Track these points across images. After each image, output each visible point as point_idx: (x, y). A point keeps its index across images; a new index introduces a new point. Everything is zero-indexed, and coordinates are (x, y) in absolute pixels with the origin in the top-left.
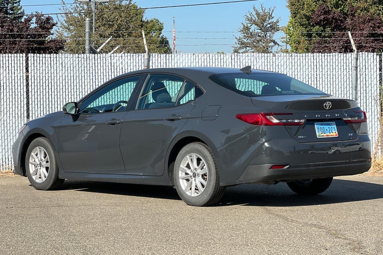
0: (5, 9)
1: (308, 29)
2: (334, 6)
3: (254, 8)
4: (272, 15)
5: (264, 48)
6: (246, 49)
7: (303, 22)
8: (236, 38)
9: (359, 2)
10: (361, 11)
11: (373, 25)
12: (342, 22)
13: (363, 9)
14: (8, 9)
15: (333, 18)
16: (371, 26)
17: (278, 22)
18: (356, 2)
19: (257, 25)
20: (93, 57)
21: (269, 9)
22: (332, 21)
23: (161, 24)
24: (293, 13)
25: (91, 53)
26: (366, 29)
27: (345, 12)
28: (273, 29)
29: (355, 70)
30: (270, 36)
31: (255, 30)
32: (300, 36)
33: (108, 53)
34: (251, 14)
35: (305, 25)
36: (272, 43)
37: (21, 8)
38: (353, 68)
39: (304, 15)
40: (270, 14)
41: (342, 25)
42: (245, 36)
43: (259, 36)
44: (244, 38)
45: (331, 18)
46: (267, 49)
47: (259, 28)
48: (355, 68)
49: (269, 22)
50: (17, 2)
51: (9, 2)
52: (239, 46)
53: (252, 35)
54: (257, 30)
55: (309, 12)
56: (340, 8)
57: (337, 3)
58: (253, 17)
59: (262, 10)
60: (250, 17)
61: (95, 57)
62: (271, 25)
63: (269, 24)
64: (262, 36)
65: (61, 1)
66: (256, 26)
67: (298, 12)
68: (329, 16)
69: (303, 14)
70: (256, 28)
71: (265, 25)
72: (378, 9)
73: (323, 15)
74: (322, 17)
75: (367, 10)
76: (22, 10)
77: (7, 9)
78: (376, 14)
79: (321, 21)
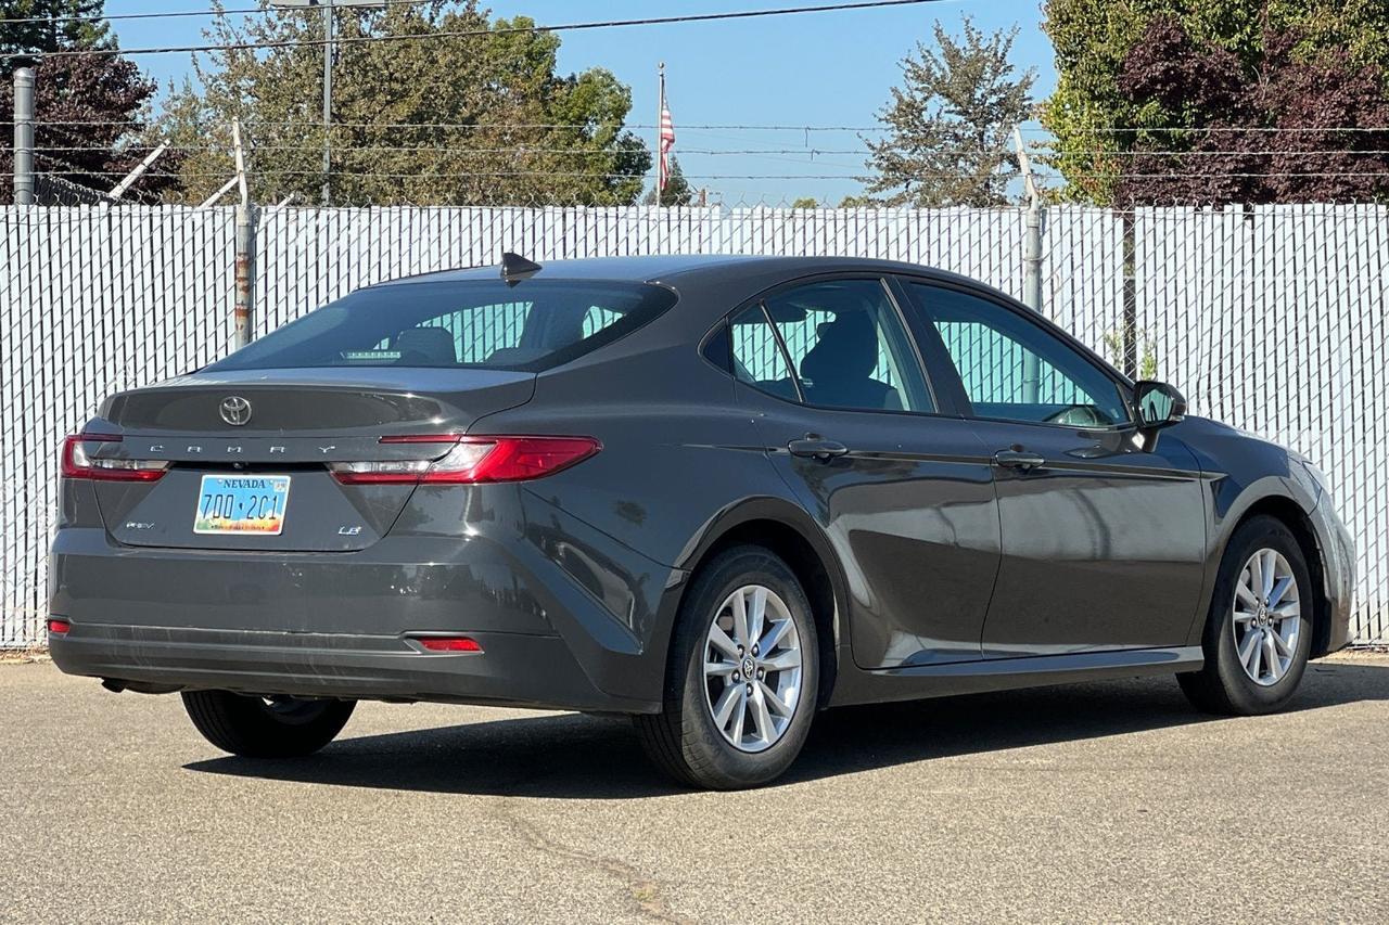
0: (45, 34)
1: (1118, 113)
2: (1218, 26)
3: (939, 32)
4: (1006, 59)
5: (974, 182)
6: (907, 187)
7: (1103, 86)
8: (869, 145)
9: (1312, 11)
10: (1319, 47)
11: (1348, 100)
12: (1235, 85)
13: (1323, 37)
14: (57, 32)
15: (1199, 70)
16: (1340, 105)
17: (1026, 84)
18: (1301, 11)
19: (948, 96)
20: (41, 217)
21: (997, 36)
22: (1197, 85)
23: (621, 90)
24: (1064, 52)
25: (33, 201)
26: (1323, 114)
27: (1257, 50)
28: (1007, 111)
29: (1034, 271)
30: (996, 139)
31: (943, 114)
32: (1093, 140)
33: (98, 205)
34: (927, 54)
35: (1110, 97)
36: (1006, 163)
37: (105, 29)
38: (1024, 264)
39: (1104, 59)
40: (999, 55)
41: (1234, 98)
42: (903, 137)
43: (957, 138)
44: (899, 143)
45: (1191, 71)
46: (987, 186)
47: (958, 108)
48: (1032, 266)
49: (994, 87)
50: (92, 7)
51: (61, 7)
52: (881, 174)
53: (929, 136)
54: (949, 115)
55: (1122, 48)
56: (1238, 35)
57: (1227, 14)
58: (933, 66)
59: (971, 40)
60: (923, 65)
61: (49, 217)
62: (1002, 96)
63: (994, 92)
64: (966, 136)
65: (212, 5)
66: (946, 101)
67: (1083, 48)
68: (1186, 65)
69: (1100, 58)
70: (946, 109)
71: (978, 95)
72: (1382, 40)
73: (1161, 60)
74: (1160, 67)
75: (1337, 39)
76: (108, 37)
77: (54, 30)
78: (1375, 58)
79: (1153, 81)
